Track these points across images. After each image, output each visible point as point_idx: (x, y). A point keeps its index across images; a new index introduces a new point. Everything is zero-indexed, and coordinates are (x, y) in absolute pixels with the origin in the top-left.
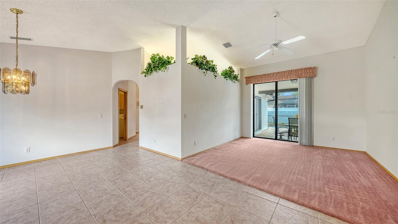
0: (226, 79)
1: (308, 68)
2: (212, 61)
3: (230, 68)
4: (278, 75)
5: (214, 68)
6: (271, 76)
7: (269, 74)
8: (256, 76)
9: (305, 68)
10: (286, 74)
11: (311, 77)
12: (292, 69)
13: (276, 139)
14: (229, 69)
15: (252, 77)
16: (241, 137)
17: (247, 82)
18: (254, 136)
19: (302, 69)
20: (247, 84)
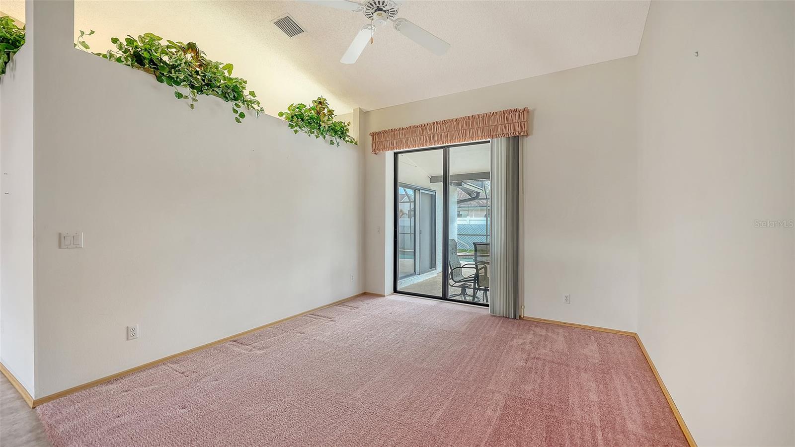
0: (294, 129)
1: (511, 111)
2: (229, 67)
3: (321, 102)
4: (445, 128)
5: (235, 89)
6: (427, 133)
7: (423, 127)
8: (395, 130)
9: (504, 112)
10: (462, 126)
11: (517, 134)
12: (476, 113)
13: (445, 298)
14: (315, 104)
15: (385, 132)
16: (363, 292)
17: (374, 145)
18: (395, 291)
19: (496, 113)
20: (375, 151)
